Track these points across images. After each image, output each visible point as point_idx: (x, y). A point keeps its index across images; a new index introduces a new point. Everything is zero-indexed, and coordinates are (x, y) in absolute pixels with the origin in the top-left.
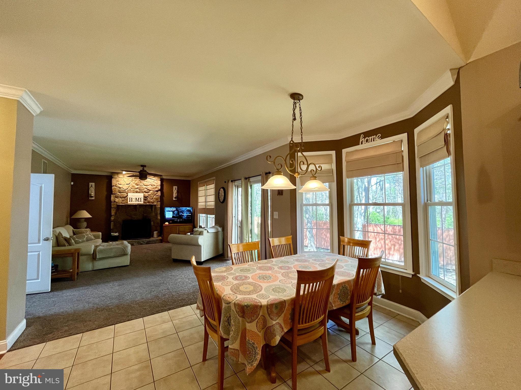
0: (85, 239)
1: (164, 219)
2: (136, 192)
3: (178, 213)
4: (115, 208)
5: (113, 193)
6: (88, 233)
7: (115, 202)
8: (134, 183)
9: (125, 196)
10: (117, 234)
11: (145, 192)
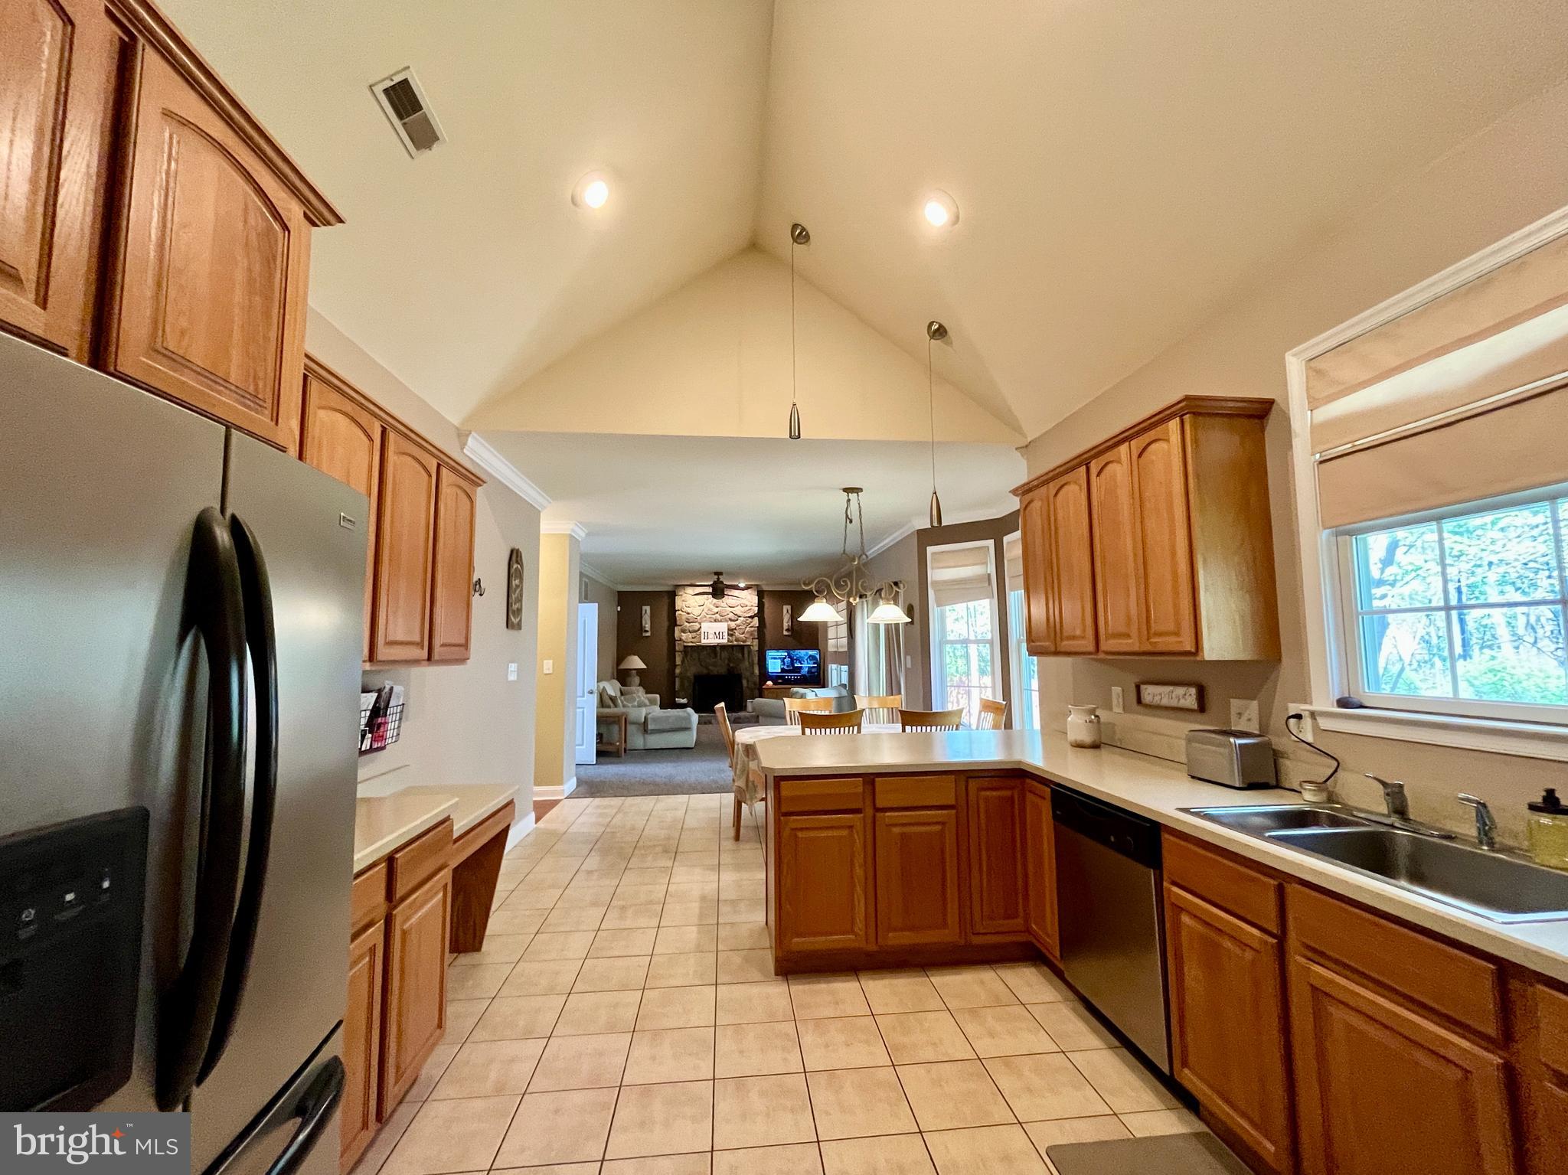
0: (636, 703)
1: (765, 675)
2: (715, 621)
3: (792, 663)
4: (681, 652)
5: (678, 623)
6: (640, 694)
7: (681, 640)
8: (711, 603)
9: (697, 628)
10: (684, 701)
11: (731, 620)
